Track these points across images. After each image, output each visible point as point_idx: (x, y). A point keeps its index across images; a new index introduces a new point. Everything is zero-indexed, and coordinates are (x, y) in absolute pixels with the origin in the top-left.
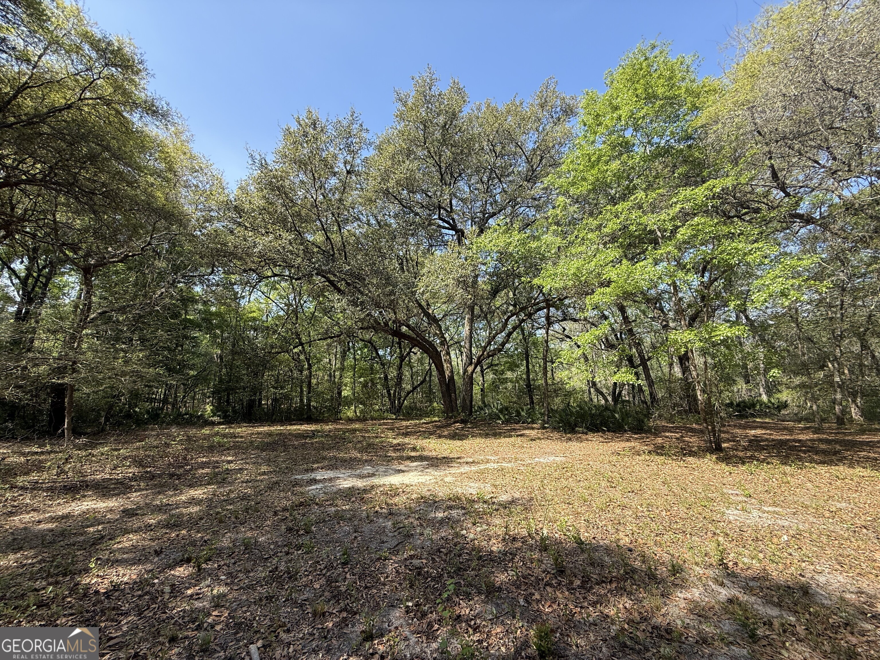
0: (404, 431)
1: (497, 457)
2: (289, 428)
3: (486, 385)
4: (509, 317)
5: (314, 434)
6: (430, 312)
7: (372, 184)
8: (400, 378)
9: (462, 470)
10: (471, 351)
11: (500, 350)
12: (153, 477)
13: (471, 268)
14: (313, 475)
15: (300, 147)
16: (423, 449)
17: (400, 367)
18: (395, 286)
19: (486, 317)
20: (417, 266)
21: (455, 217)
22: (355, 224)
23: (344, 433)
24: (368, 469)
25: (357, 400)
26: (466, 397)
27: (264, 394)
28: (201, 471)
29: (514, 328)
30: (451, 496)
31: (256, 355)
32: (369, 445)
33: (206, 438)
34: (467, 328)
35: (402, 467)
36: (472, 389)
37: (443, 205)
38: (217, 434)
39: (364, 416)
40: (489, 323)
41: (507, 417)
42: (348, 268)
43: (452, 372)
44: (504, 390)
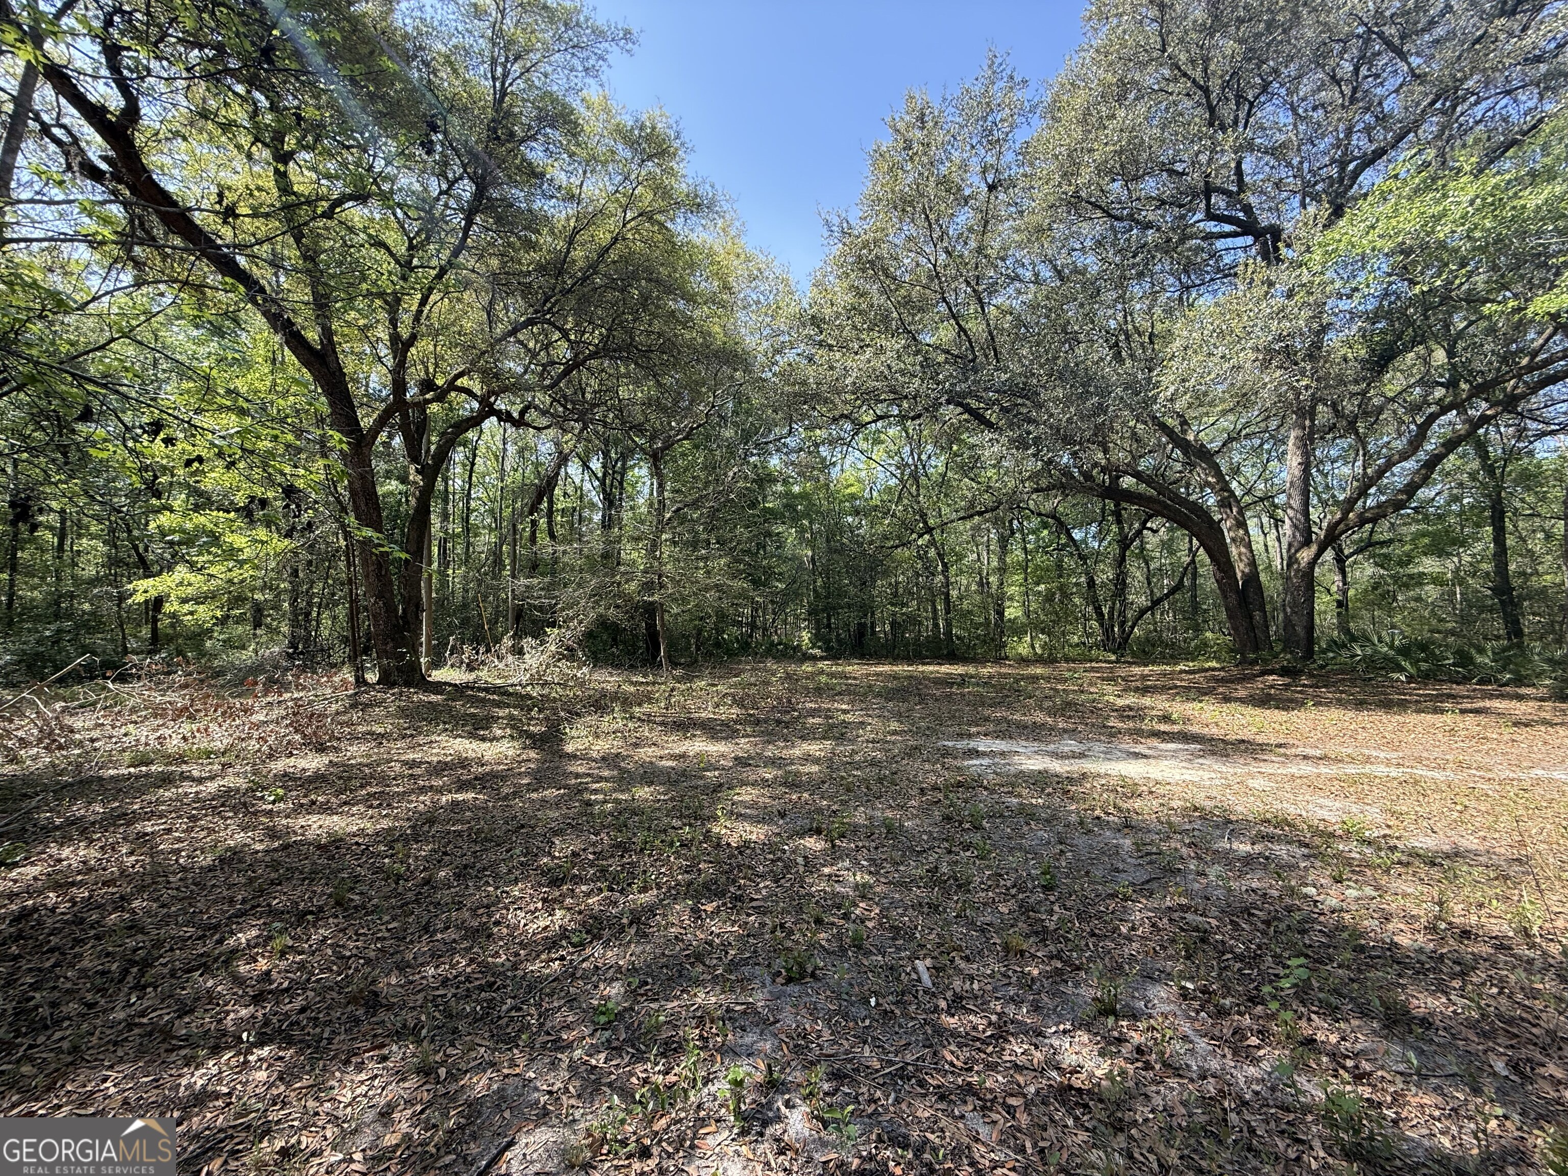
0: (1138, 684)
1: (1395, 755)
2: (921, 668)
3: (1351, 593)
4: (1432, 418)
5: (963, 680)
6: (1191, 437)
7: (1042, 194)
8: (1120, 584)
9: (1293, 770)
10: (1306, 514)
11: (1399, 505)
12: (758, 722)
13: (1306, 313)
14: (972, 744)
15: (900, 172)
16: (1187, 720)
17: (1121, 561)
18: (1104, 393)
19: (1352, 427)
20: (1152, 342)
21: (1253, 200)
22: (1011, 290)
23: (1017, 681)
24: (1069, 745)
25: (1034, 625)
26: (1295, 618)
27: (878, 615)
28: (811, 720)
29: (1450, 445)
30: (1268, 816)
31: (863, 553)
32: (1069, 704)
33: (811, 676)
34: (1294, 460)
35: (1139, 749)
36: (1310, 600)
37: (1218, 182)
38: (822, 672)
39: (1050, 654)
40: (1362, 441)
41: (1424, 666)
42: (1004, 377)
43: (1253, 563)
44: (1413, 604)
